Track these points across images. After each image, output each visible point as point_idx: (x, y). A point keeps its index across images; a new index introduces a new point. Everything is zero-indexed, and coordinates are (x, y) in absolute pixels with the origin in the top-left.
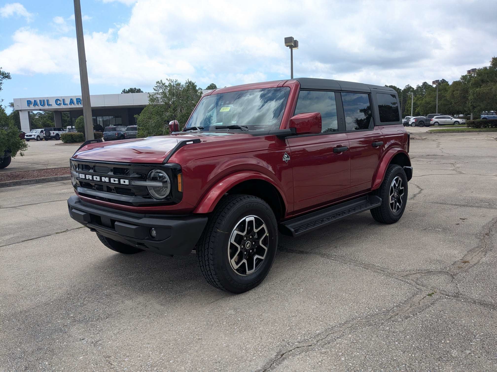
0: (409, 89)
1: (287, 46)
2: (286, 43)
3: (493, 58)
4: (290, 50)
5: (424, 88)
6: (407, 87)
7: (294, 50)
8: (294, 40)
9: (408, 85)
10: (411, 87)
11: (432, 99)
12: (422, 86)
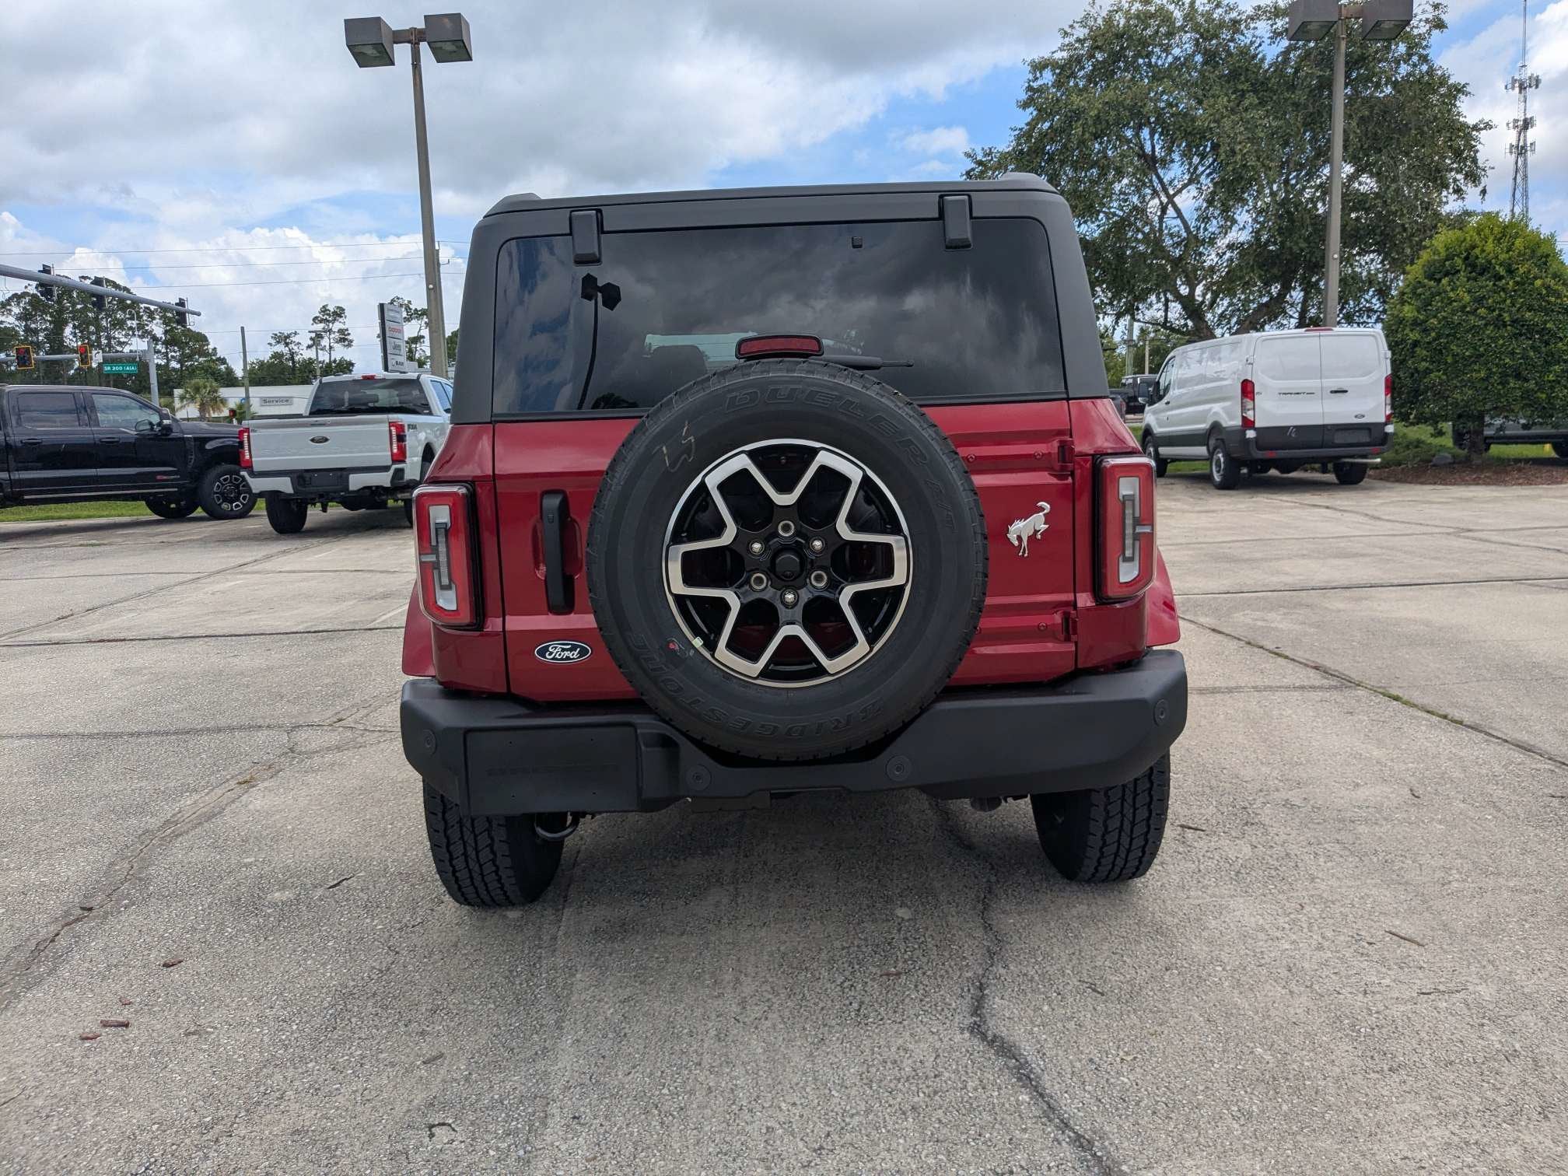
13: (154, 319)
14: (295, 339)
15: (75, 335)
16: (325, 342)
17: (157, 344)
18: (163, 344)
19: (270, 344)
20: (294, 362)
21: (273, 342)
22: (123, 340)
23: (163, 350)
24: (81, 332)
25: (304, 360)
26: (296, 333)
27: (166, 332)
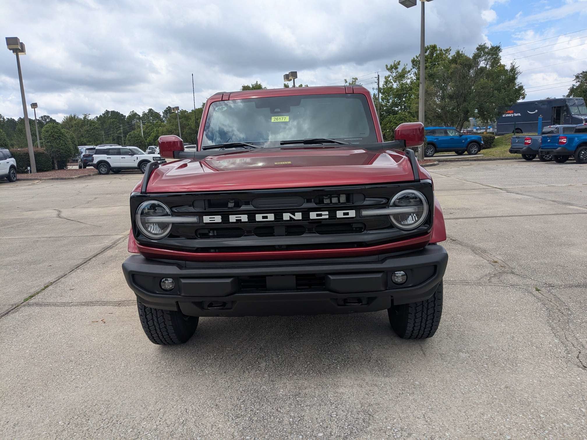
0: (134, 116)
1: (10, 49)
2: (8, 44)
3: (243, 86)
4: (14, 55)
5: (151, 115)
6: (132, 113)
7: (21, 55)
8: (20, 42)
9: (133, 111)
10: (136, 114)
11: (174, 127)
12: (148, 113)
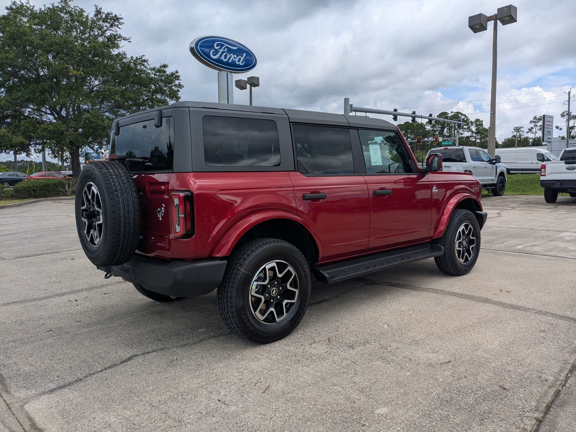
13: (473, 125)
14: (522, 129)
15: (447, 132)
16: (534, 130)
17: (473, 134)
18: (475, 133)
19: (512, 132)
20: (520, 138)
21: (513, 131)
22: (462, 133)
23: (475, 136)
24: (449, 130)
25: (525, 138)
26: (522, 127)
27: (476, 129)
